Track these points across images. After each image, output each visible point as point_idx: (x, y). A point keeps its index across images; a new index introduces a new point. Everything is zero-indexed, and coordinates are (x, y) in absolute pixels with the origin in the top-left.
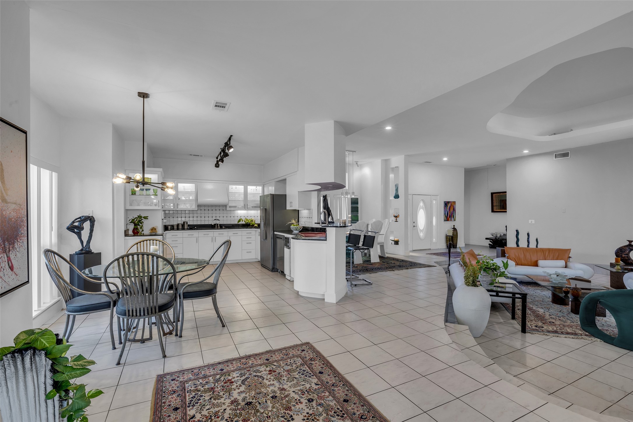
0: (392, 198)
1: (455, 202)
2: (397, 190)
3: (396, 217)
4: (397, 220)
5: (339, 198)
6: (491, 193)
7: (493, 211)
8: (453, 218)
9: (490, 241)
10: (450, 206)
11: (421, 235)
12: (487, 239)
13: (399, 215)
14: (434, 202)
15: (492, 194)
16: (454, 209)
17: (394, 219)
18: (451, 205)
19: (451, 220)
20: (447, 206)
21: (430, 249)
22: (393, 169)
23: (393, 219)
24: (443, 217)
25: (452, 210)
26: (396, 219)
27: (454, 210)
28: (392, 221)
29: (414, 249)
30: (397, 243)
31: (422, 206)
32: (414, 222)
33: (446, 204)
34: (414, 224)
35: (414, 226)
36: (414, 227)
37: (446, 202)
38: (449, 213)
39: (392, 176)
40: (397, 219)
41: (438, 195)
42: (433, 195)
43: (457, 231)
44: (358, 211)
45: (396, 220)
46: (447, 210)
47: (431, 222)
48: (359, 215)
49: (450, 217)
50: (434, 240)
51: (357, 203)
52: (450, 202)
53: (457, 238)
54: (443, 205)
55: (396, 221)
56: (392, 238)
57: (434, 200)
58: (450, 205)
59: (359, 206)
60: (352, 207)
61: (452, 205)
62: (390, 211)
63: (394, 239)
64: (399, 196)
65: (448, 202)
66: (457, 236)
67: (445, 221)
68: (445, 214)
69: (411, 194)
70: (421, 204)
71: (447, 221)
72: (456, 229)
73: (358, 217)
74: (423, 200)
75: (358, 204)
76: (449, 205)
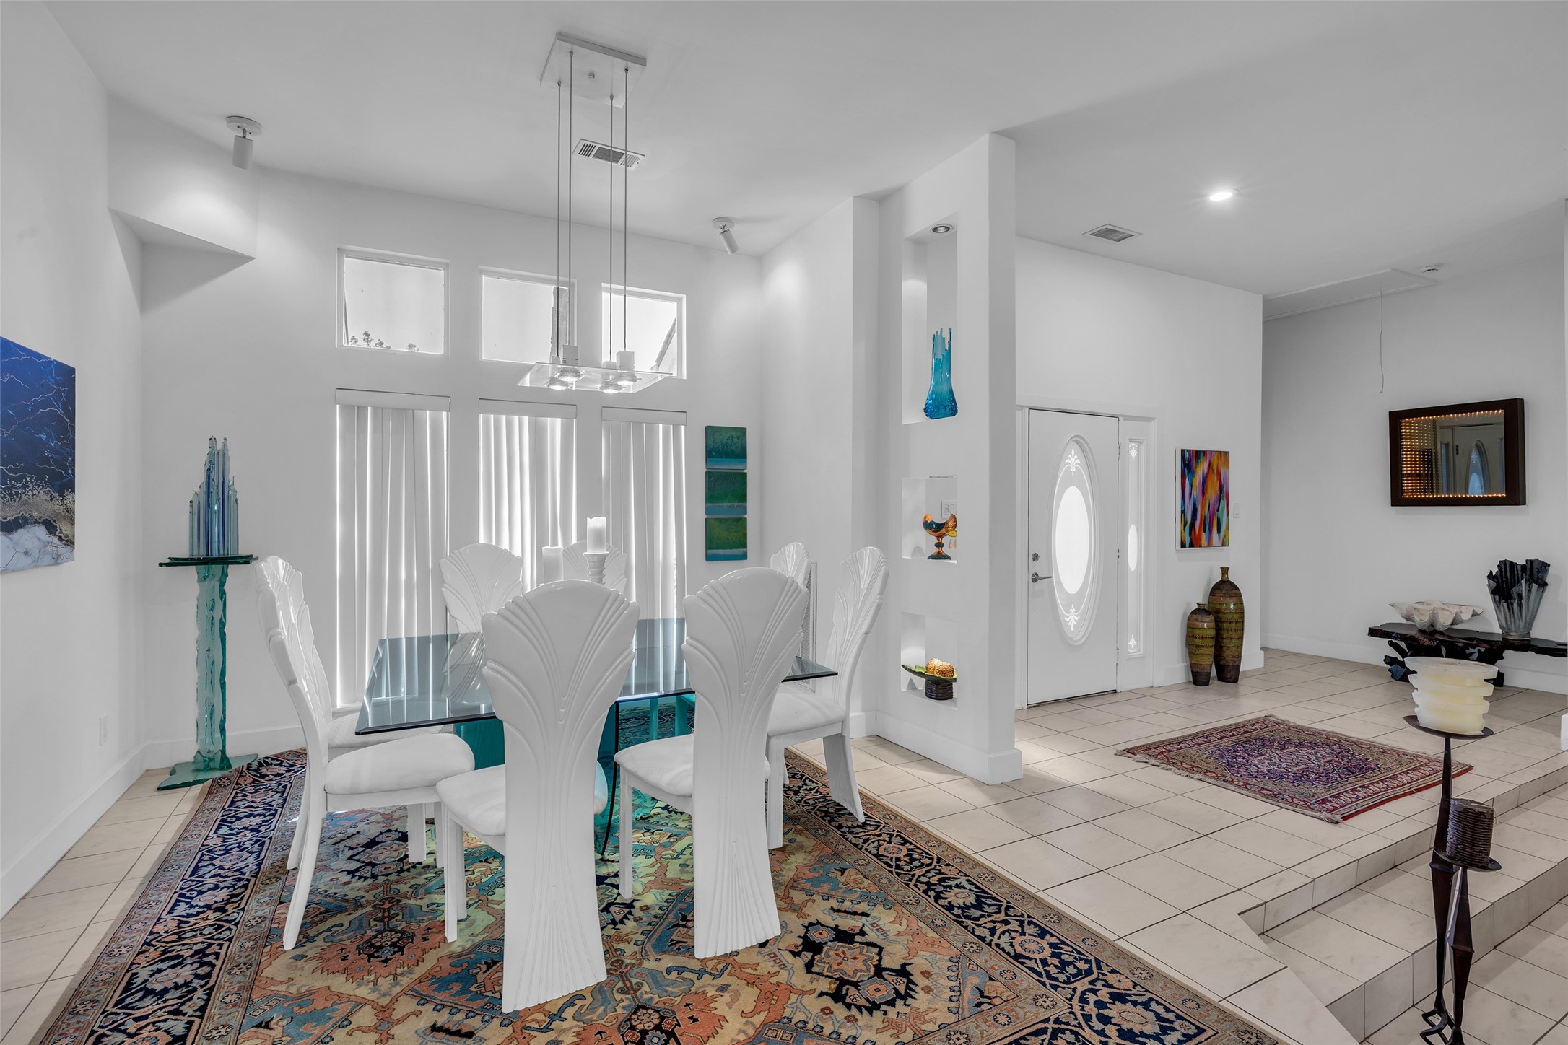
0: (913, 415)
1: (1226, 453)
2: (943, 362)
3: (937, 529)
4: (945, 550)
5: (638, 425)
6: (1391, 413)
7: (1398, 499)
8: (1219, 531)
9: (1391, 644)
10: (1207, 474)
11: (1071, 619)
12: (1374, 632)
13: (954, 517)
14: (1133, 453)
15: (1396, 418)
16: (1221, 489)
17: (927, 541)
18: (1210, 465)
19: (1210, 544)
20: (1193, 476)
21: (1115, 691)
22: (919, 243)
23: (923, 545)
24: (1173, 529)
25: (1212, 492)
26: (935, 540)
27: (1223, 491)
28: (917, 550)
29: (1033, 701)
30: (940, 687)
31: (1073, 470)
32: (1036, 557)
33: (1190, 460)
34: (1038, 568)
35: (1036, 578)
36: (1034, 580)
37: (1187, 455)
38: (1203, 507)
39: (913, 288)
40: (945, 540)
41: (1149, 419)
42: (1127, 418)
43: (1239, 595)
44: (743, 498)
45: (935, 550)
46: (1195, 492)
47: (1121, 554)
48: (751, 516)
49: (1207, 525)
50: (1132, 642)
51: (742, 455)
52: (1205, 452)
53: (1243, 630)
54: (1175, 468)
55: (939, 556)
56: (914, 655)
57: (1132, 441)
58: (1206, 469)
59: (751, 468)
60: (710, 475)
61: (1215, 467)
62: (905, 494)
63: (929, 658)
64: (954, 401)
65: (1197, 455)
66: (1243, 622)
67: (1183, 546)
68: (1183, 512)
69: (1022, 407)
70: (1073, 461)
71: (1192, 545)
72: (1237, 588)
73: (745, 528)
74: (1079, 441)
75: (745, 457)
76: (1201, 469)
